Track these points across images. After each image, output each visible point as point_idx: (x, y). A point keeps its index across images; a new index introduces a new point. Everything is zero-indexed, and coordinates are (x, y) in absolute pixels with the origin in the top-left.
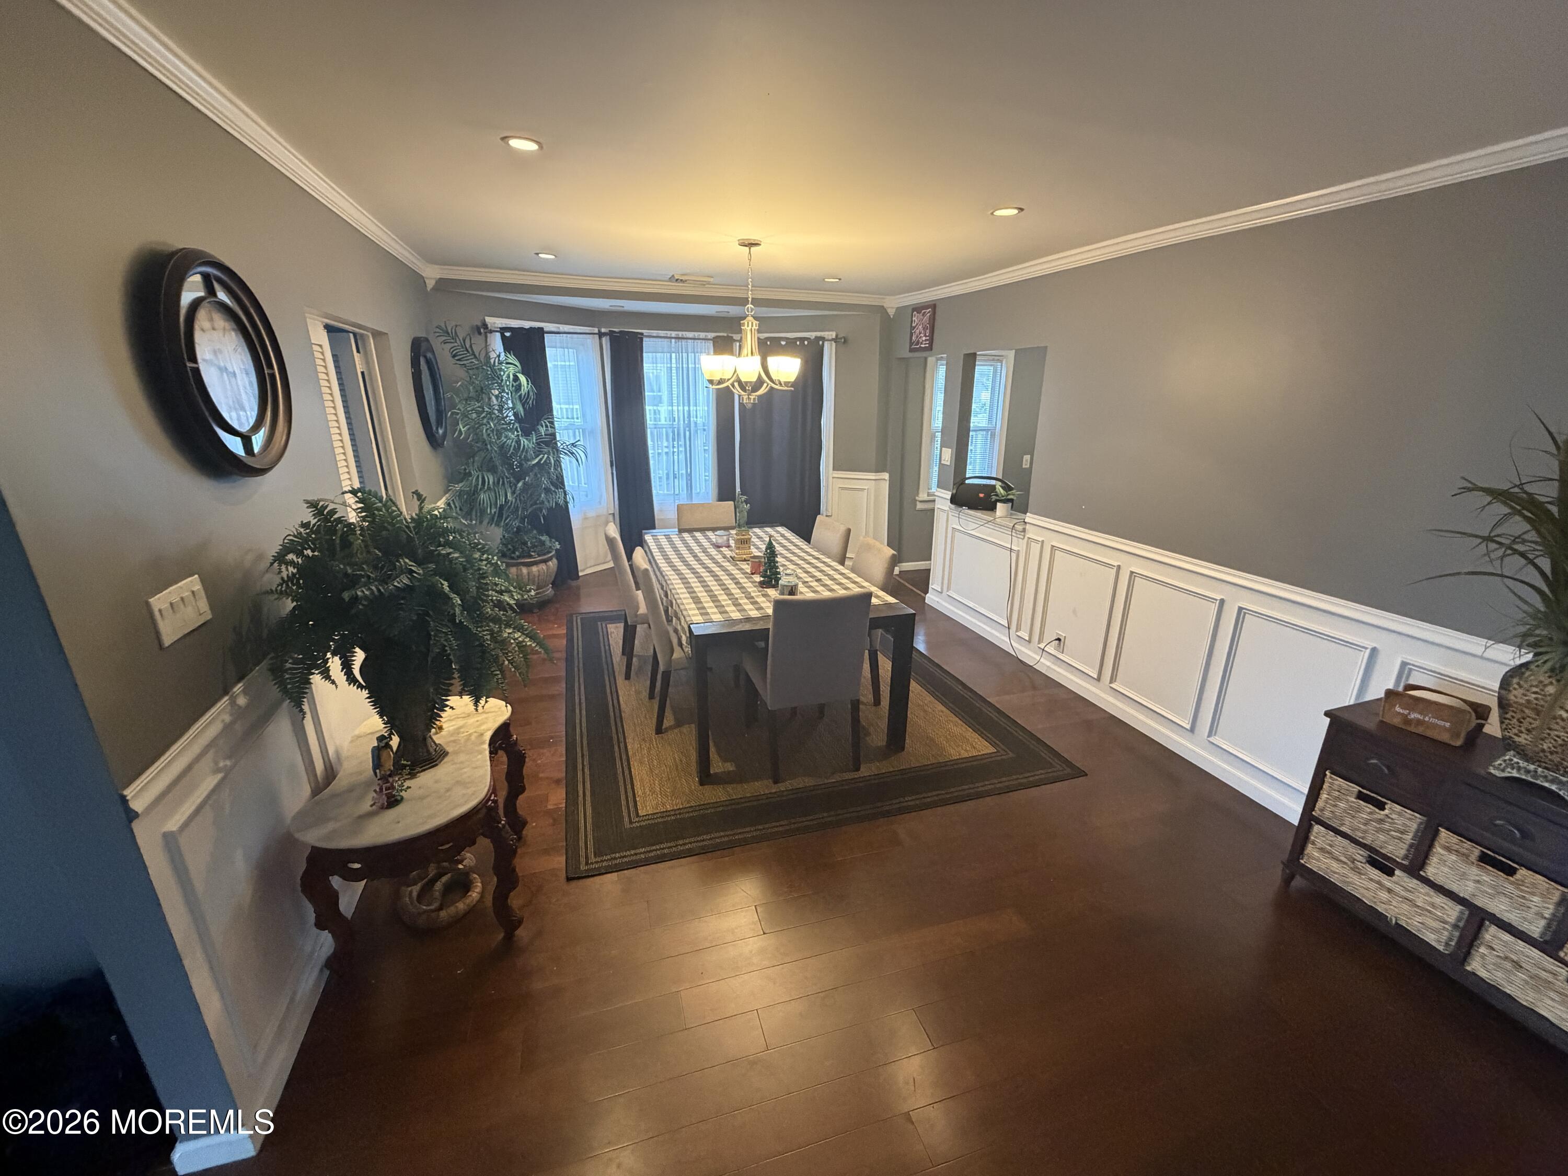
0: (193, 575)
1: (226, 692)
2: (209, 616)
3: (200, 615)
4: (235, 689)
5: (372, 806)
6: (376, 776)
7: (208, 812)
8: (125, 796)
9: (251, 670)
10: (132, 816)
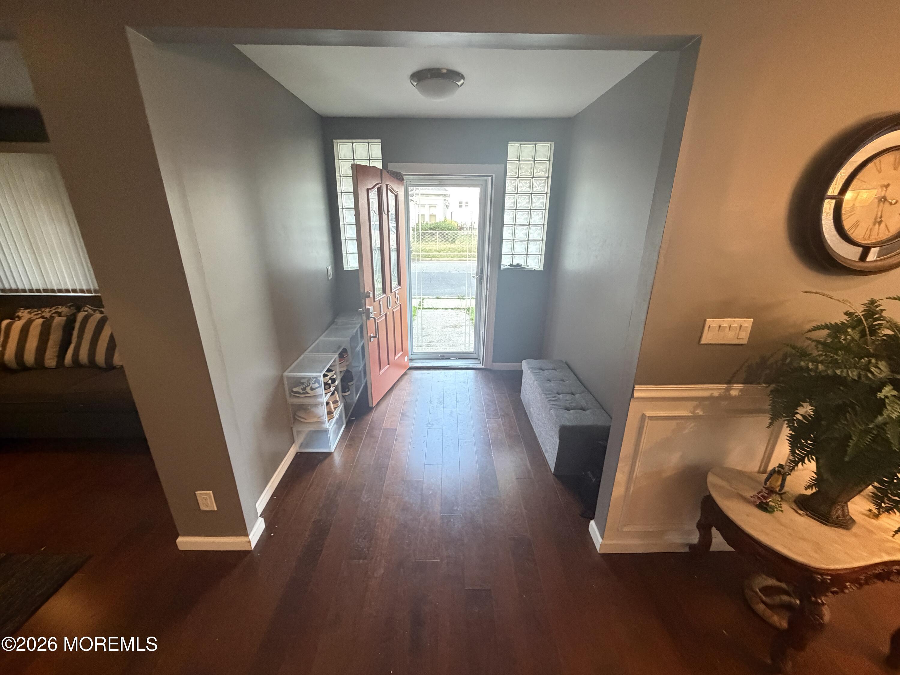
0: (750, 318)
1: (729, 382)
2: (745, 342)
3: (738, 339)
4: (735, 385)
5: (751, 497)
6: (766, 483)
7: (673, 424)
8: (634, 387)
9: (759, 383)
10: (632, 396)
